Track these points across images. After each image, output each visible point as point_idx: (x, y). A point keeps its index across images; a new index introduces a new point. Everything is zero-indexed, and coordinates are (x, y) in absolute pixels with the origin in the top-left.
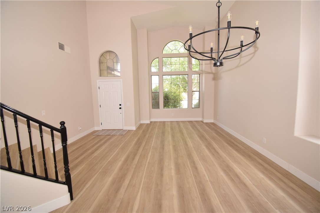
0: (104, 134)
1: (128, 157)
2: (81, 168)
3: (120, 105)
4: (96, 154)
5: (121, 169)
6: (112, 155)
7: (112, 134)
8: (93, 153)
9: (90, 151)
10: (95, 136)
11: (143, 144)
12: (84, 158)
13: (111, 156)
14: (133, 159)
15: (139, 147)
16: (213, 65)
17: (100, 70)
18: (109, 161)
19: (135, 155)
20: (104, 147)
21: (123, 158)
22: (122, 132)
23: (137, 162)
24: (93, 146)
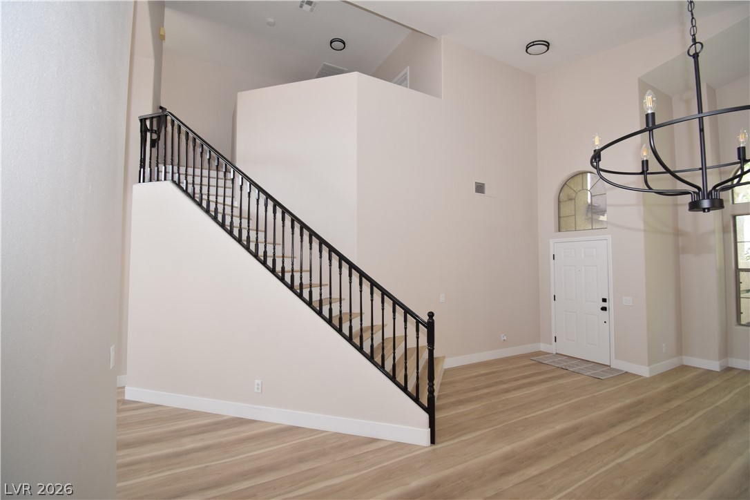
0: (553, 364)
1: (575, 429)
2: (472, 407)
3: (604, 300)
4: (510, 396)
5: (540, 443)
6: (542, 409)
7: (571, 370)
8: (507, 391)
9: (505, 386)
10: (533, 362)
11: (642, 420)
12: (488, 394)
13: (537, 411)
14: (584, 438)
15: (621, 421)
16: (688, 207)
17: (559, 217)
18: (526, 418)
19: (596, 432)
20: (535, 389)
21: (559, 427)
22: (603, 371)
23: (589, 450)
24: (516, 379)
